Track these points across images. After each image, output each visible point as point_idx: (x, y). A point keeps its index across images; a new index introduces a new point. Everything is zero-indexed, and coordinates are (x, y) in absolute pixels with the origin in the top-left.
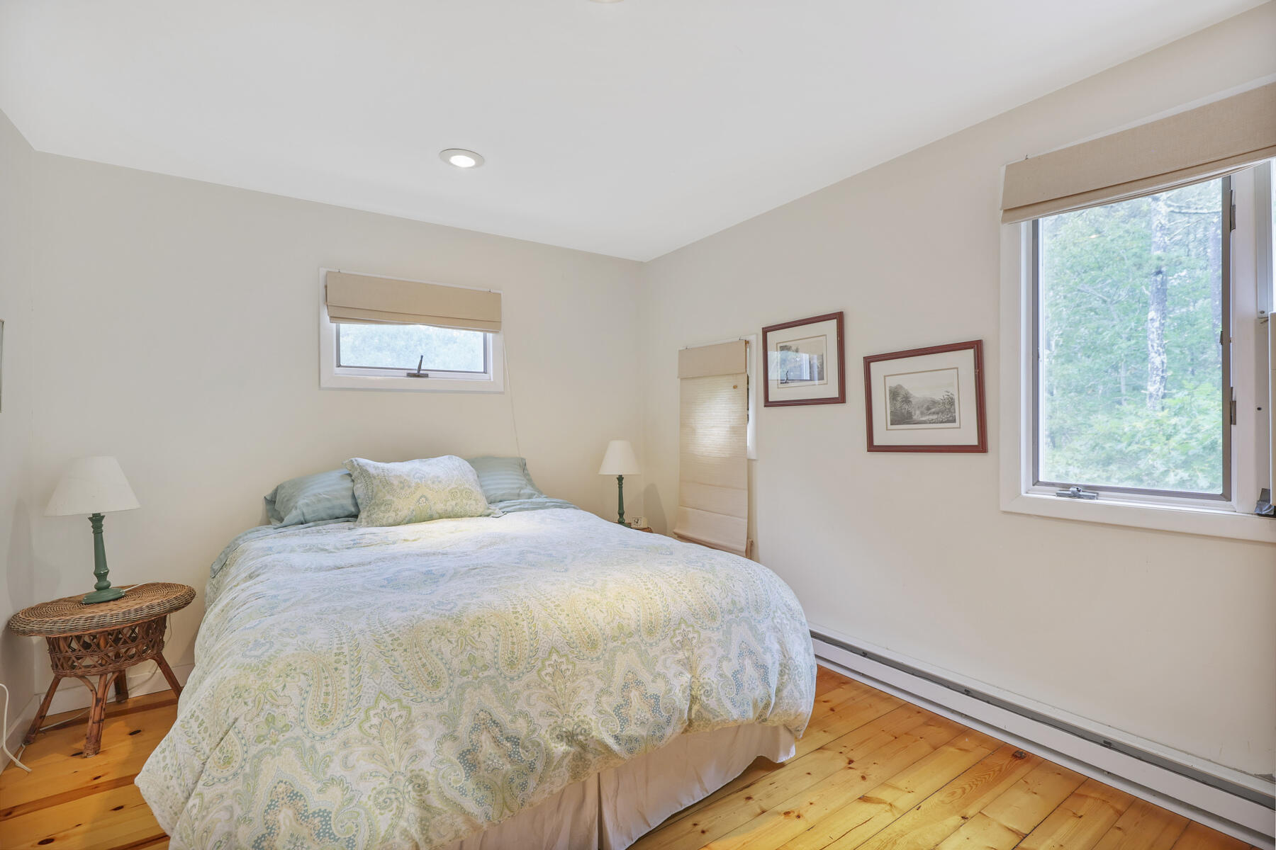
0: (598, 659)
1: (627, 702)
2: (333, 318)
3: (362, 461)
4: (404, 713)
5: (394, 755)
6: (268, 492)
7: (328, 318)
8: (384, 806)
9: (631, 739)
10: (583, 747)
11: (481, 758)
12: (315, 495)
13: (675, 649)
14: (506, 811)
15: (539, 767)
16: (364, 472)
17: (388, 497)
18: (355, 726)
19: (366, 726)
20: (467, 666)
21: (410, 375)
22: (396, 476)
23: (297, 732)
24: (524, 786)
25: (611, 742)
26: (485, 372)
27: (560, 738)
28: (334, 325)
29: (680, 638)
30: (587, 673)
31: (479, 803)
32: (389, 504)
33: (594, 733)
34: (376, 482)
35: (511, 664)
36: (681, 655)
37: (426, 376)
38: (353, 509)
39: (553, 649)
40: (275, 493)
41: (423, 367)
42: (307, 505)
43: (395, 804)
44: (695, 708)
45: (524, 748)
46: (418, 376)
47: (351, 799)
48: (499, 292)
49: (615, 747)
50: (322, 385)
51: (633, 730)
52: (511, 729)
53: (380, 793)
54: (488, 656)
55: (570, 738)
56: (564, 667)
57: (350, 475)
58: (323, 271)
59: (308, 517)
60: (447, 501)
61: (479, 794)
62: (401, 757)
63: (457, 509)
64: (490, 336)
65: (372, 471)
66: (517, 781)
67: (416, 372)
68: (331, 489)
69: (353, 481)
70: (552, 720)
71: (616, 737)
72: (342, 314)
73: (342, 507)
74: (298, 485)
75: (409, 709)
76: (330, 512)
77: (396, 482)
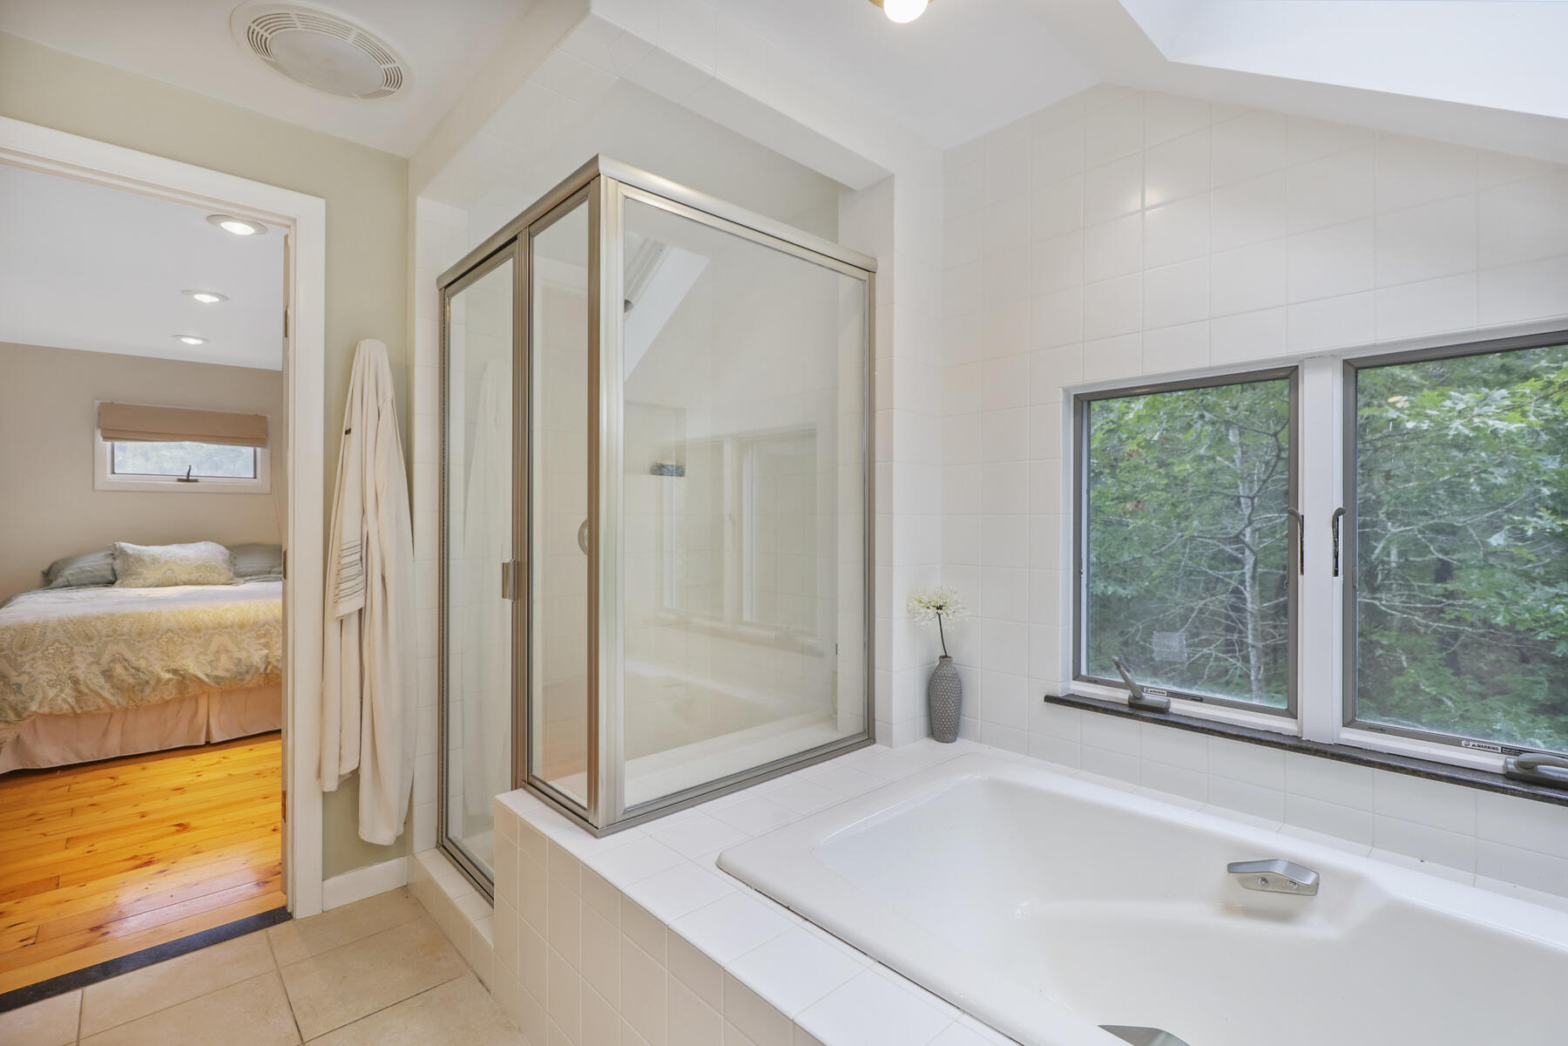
0: (201, 637)
1: (218, 659)
2: (106, 438)
3: (123, 544)
4: (69, 650)
5: (61, 667)
6: (45, 567)
7: (101, 438)
8: (52, 686)
9: (217, 677)
10: (183, 677)
11: (115, 674)
12: (79, 568)
13: (259, 637)
14: (131, 702)
15: (152, 683)
16: (123, 552)
17: (140, 570)
18: (39, 652)
19: (46, 653)
20: (111, 633)
21: (179, 480)
22: (149, 556)
23: (7, 652)
24: (142, 691)
25: (202, 676)
26: (255, 477)
27: (168, 671)
28: (108, 444)
29: (263, 632)
30: (191, 643)
31: (113, 695)
32: (141, 574)
33: (190, 671)
34: (131, 559)
35: (140, 634)
36: (263, 641)
37: (196, 481)
38: (112, 578)
39: (169, 630)
40: (51, 567)
41: (191, 474)
42: (72, 574)
43: (58, 687)
44: (269, 668)
45: (142, 672)
46: (188, 480)
47: (33, 681)
48: (265, 415)
49: (206, 679)
50: (96, 487)
51: (220, 673)
52: (136, 664)
53: (51, 680)
54: (125, 630)
55: (175, 672)
56: (175, 639)
57: (112, 554)
58: (97, 403)
59: (72, 583)
60: (190, 573)
61: (112, 690)
62: (65, 668)
63: (200, 579)
64: (258, 449)
65: (129, 551)
66: (137, 688)
67: (185, 478)
68: (96, 563)
69: (114, 558)
70: (164, 663)
71: (207, 675)
72: (113, 433)
73: (103, 576)
74: (67, 562)
75: (72, 648)
76: (92, 580)
77: (148, 559)
